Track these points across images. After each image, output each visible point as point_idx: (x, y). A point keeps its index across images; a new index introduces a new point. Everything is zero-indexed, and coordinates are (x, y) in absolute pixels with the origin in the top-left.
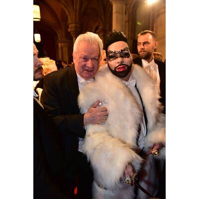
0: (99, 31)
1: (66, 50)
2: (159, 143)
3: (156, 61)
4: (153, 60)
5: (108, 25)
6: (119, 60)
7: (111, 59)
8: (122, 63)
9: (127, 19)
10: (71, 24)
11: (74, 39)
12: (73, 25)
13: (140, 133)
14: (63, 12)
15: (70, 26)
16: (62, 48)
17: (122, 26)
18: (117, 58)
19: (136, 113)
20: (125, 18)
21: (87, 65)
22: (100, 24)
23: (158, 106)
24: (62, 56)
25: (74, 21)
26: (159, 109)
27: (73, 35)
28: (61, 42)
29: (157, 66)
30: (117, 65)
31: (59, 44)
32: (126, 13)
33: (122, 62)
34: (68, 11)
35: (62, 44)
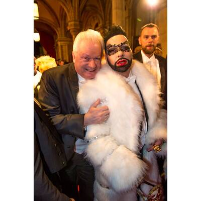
0: (99, 28)
1: (65, 48)
2: (160, 139)
3: (157, 57)
4: (154, 55)
5: (107, 22)
6: (120, 53)
7: (111, 53)
8: (122, 57)
9: (127, 15)
10: (70, 21)
11: (74, 37)
12: (73, 23)
13: (141, 130)
14: (62, 9)
15: (69, 24)
16: (62, 46)
17: (122, 22)
18: (117, 51)
19: (138, 111)
20: (125, 14)
21: (89, 65)
22: (99, 21)
23: (159, 102)
24: (62, 55)
25: (73, 19)
26: (160, 105)
27: (72, 34)
28: (60, 41)
29: (157, 61)
30: (118, 59)
31: (59, 43)
32: (125, 9)
33: (122, 55)
34: (67, 8)
35: (62, 43)
